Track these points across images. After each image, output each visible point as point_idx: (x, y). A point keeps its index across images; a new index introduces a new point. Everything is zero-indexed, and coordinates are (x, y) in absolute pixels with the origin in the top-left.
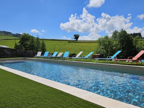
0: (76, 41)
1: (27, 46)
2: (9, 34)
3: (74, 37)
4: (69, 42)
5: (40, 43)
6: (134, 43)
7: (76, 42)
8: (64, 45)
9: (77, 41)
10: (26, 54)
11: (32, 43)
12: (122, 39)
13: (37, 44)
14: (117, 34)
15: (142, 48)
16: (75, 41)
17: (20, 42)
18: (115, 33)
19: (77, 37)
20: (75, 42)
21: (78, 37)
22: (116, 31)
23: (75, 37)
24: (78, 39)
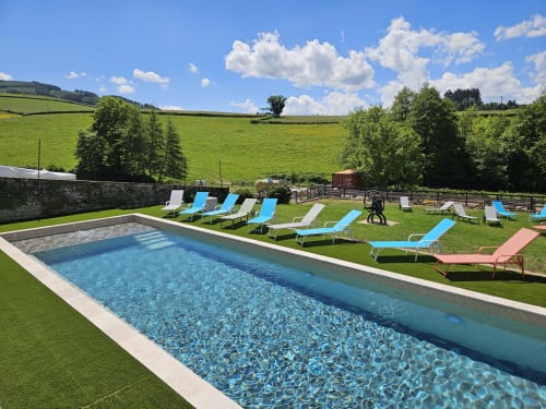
0: (276, 117)
1: (120, 142)
2: (52, 92)
3: (269, 106)
4: (255, 120)
5: (161, 131)
6: (460, 129)
7: (275, 123)
8: (239, 131)
9: (279, 117)
10: (133, 196)
11: (135, 131)
12: (425, 116)
13: (152, 135)
14: (410, 99)
15: (484, 146)
16: (274, 120)
17: (95, 128)
18: (403, 97)
19: (277, 105)
20: (271, 123)
21: (283, 106)
22: (405, 89)
23: (273, 105)
24: (281, 111)
